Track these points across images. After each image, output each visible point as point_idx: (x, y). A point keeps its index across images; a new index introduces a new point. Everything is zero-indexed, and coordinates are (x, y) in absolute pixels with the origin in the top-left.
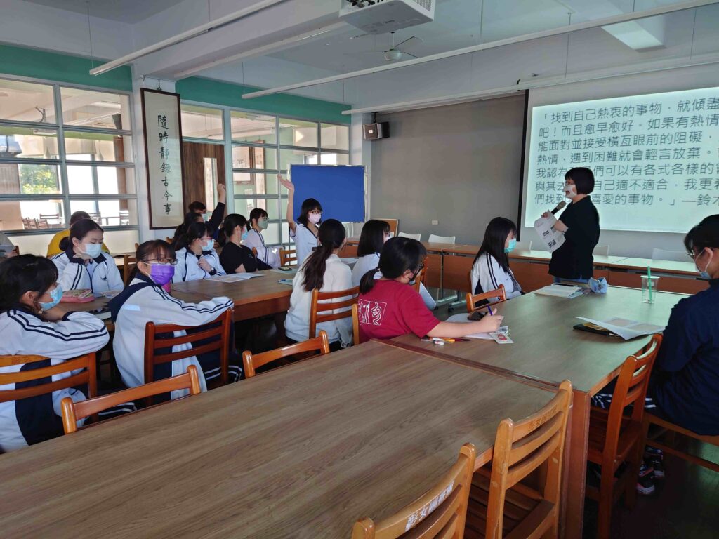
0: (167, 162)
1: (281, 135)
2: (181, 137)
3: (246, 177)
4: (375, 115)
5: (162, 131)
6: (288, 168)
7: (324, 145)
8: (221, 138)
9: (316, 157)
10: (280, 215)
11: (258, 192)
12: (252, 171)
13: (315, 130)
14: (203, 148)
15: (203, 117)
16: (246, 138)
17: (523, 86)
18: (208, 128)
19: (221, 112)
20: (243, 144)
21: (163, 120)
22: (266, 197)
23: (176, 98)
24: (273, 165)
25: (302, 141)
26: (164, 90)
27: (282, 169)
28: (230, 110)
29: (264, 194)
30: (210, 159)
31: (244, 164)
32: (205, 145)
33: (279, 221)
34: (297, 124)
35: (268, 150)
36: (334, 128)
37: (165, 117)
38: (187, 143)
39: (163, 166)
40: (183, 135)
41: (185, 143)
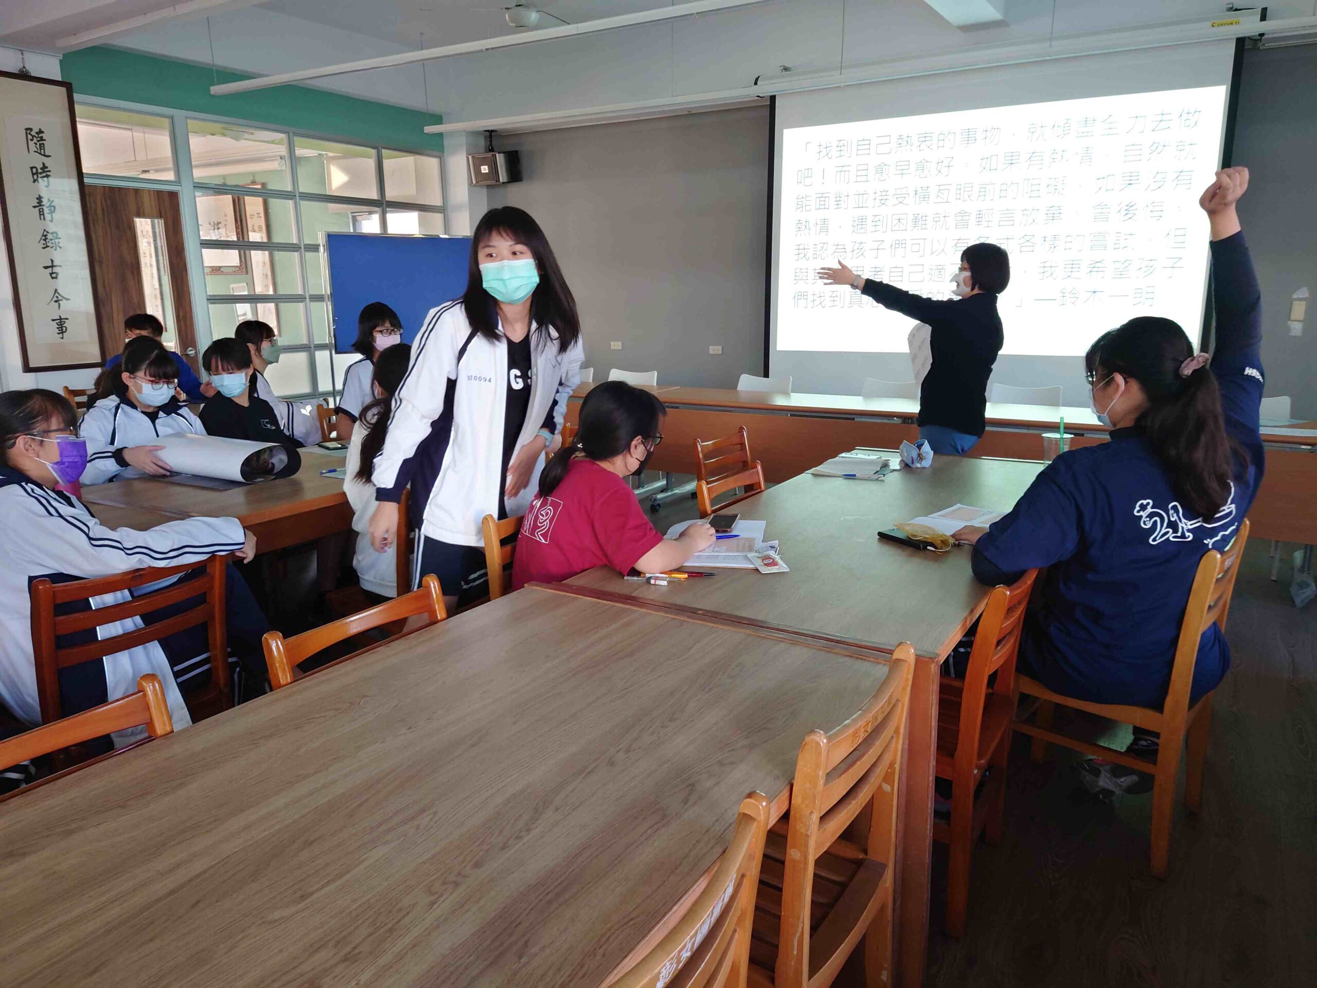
0: (51, 228)
1: (301, 172)
2: (80, 175)
3: (231, 258)
4: (491, 136)
5: (38, 161)
6: (321, 240)
7: (390, 195)
8: (170, 176)
9: (376, 218)
10: (310, 335)
11: (259, 290)
12: (243, 245)
13: (371, 163)
14: (131, 199)
15: (129, 133)
16: (224, 177)
17: (765, 89)
18: (141, 156)
19: (166, 122)
20: (219, 189)
21: (36, 138)
22: (276, 299)
23: (63, 90)
24: (286, 233)
25: (344, 186)
26: (33, 74)
27: (307, 241)
28: (187, 118)
29: (271, 292)
30: (149, 221)
31: (222, 231)
32: (136, 191)
33: (309, 348)
34: (332, 149)
35: (274, 203)
36: (409, 161)
37: (41, 132)
38: (95, 187)
39: (45, 237)
40: (84, 171)
41: (90, 186)
